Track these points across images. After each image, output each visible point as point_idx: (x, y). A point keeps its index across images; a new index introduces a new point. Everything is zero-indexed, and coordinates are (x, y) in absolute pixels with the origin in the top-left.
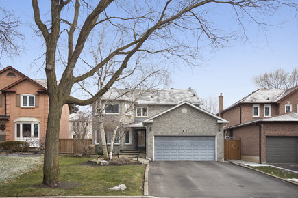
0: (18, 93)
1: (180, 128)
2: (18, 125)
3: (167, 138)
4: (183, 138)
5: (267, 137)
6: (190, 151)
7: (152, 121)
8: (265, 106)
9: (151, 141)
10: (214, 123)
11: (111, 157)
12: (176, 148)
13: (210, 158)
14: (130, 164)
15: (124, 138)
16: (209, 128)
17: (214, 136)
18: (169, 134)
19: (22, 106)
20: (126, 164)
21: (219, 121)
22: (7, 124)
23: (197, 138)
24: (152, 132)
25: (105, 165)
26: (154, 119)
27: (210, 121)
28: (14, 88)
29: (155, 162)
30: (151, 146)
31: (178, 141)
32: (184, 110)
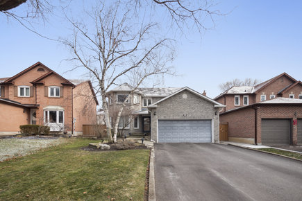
0: (46, 85)
1: (181, 113)
2: (47, 112)
3: (169, 122)
4: (183, 122)
5: (263, 119)
6: (189, 133)
7: (156, 106)
8: (244, 96)
9: (155, 124)
10: (211, 107)
11: (115, 140)
12: (177, 131)
13: (207, 140)
14: (133, 148)
15: (133, 123)
16: (206, 113)
17: (211, 120)
18: (171, 118)
19: (49, 96)
20: (129, 148)
21: (216, 106)
22: (37, 112)
23: (196, 122)
24: (156, 117)
25: (106, 149)
26: (158, 104)
27: (207, 106)
28: (43, 80)
29: (159, 144)
30: (155, 130)
31: (179, 125)
32: (185, 96)
